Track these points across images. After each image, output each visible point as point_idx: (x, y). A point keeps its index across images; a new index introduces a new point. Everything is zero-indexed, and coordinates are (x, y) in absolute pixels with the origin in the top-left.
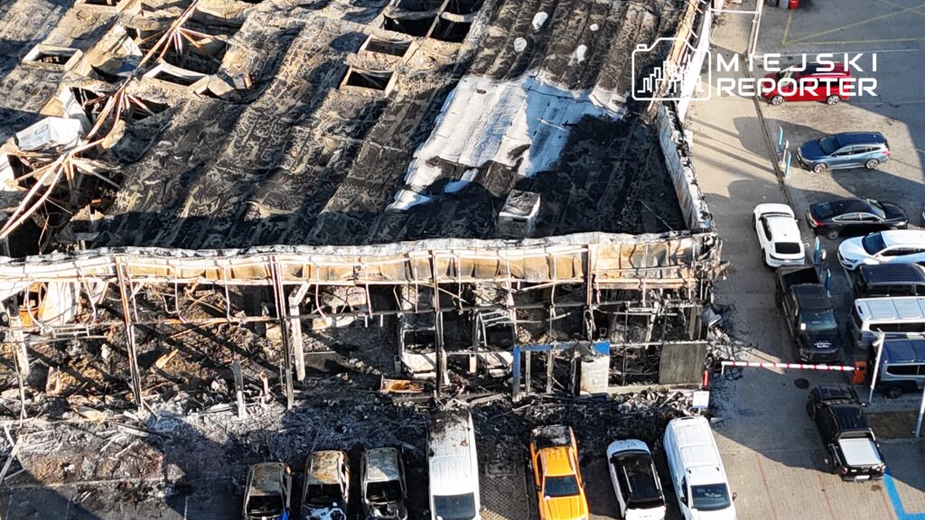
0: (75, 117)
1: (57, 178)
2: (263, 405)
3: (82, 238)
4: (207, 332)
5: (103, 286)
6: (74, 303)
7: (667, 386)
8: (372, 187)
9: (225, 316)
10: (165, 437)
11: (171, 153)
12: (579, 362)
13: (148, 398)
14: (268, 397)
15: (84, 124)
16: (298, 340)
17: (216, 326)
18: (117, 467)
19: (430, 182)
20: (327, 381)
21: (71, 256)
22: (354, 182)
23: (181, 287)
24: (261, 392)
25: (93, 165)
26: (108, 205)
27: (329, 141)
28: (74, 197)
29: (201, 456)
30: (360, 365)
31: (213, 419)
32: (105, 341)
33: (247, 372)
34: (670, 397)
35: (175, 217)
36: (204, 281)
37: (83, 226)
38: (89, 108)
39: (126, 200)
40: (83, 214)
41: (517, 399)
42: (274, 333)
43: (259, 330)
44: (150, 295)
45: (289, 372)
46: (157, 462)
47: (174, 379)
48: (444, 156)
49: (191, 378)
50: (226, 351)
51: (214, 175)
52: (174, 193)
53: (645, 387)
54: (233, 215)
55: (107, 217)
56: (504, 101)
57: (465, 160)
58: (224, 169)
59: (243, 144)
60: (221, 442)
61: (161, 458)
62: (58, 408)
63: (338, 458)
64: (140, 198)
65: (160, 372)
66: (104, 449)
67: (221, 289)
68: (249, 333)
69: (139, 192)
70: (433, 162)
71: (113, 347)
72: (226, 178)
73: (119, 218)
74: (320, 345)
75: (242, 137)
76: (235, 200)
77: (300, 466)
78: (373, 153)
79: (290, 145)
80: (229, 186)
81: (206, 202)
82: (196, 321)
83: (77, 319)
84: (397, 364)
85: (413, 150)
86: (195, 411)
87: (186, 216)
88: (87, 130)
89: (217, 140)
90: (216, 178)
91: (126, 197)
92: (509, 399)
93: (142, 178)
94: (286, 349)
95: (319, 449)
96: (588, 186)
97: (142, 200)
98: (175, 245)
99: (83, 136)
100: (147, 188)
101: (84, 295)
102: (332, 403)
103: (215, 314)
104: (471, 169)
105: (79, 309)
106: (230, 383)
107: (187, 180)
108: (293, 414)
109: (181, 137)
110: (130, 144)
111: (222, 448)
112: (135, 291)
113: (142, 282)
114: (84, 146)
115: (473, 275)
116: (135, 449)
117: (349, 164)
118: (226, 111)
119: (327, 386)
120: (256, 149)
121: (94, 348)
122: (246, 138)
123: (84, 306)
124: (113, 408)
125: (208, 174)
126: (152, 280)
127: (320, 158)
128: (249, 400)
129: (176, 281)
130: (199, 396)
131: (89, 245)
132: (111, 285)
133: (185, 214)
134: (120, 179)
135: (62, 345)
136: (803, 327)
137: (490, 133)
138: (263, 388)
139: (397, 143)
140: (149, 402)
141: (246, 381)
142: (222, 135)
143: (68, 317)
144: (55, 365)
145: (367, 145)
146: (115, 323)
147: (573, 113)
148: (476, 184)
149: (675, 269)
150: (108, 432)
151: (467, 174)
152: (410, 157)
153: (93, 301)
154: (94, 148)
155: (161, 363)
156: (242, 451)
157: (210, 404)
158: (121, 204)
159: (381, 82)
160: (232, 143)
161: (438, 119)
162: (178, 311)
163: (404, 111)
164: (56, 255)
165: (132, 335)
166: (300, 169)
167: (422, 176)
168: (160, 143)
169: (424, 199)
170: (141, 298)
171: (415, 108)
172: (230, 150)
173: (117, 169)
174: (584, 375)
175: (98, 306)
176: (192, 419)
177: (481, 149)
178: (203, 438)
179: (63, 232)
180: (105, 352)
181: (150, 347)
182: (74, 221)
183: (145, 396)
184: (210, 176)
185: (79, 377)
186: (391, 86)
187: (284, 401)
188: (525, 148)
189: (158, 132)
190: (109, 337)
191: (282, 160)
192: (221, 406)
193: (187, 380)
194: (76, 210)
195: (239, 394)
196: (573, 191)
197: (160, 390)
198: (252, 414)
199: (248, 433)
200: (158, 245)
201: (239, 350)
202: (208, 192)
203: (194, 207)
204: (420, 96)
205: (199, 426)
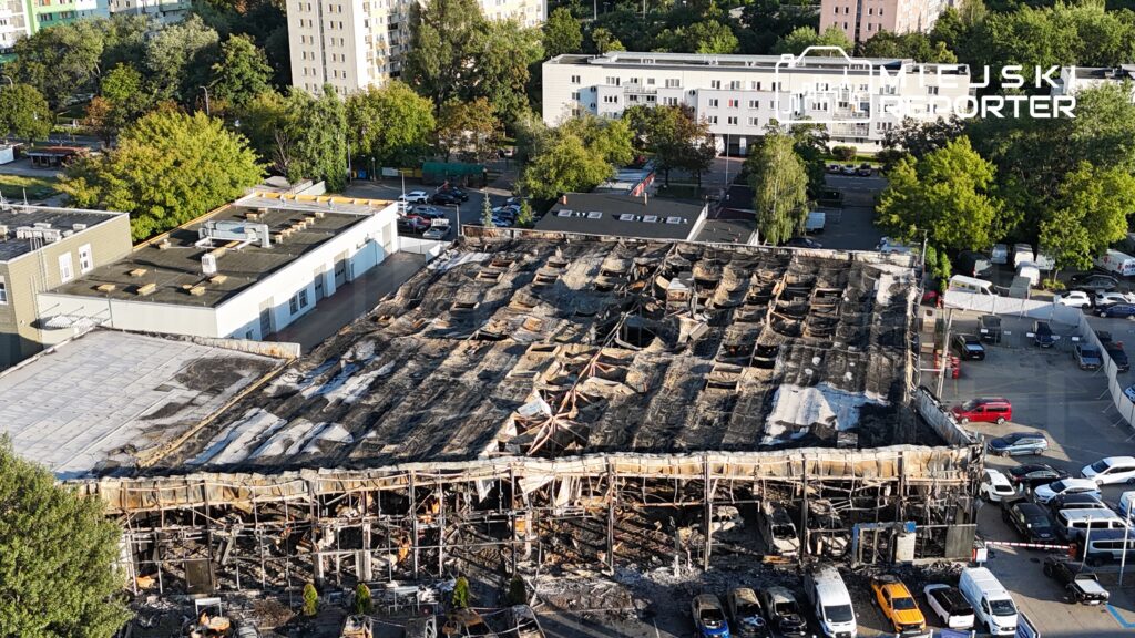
1: (551, 428)
2: (689, 569)
7: (950, 560)
8: (744, 436)
9: (672, 501)
10: (630, 586)
11: (614, 419)
12: (896, 536)
14: (691, 564)
19: (780, 432)
20: (725, 558)
22: (733, 433)
24: (687, 561)
27: (709, 416)
29: (656, 596)
30: (743, 550)
31: (658, 576)
34: (953, 566)
40: (572, 446)
41: (854, 566)
46: (628, 599)
48: (786, 420)
50: (654, 543)
51: (645, 428)
52: (624, 437)
53: (936, 560)
54: (664, 447)
55: (585, 449)
56: (811, 396)
57: (799, 422)
58: (649, 426)
59: (656, 415)
61: (630, 596)
62: (556, 570)
64: (602, 440)
66: (592, 591)
69: (601, 437)
70: (779, 423)
72: (653, 430)
73: (592, 449)
75: (654, 412)
76: (663, 439)
78: (739, 421)
79: (686, 416)
80: (655, 434)
81: (645, 441)
83: (580, 503)
84: (771, 545)
85: (765, 417)
86: (645, 571)
89: (639, 413)
90: (647, 430)
91: (595, 439)
92: (849, 566)
93: (601, 429)
96: (882, 435)
97: (605, 440)
100: (606, 435)
102: (734, 567)
104: (804, 427)
107: (630, 430)
108: (709, 574)
109: (617, 411)
110: (583, 418)
115: (829, 474)
117: (726, 424)
119: (725, 560)
120: (664, 418)
122: (657, 412)
125: (641, 428)
127: (704, 421)
130: (645, 565)
133: (634, 445)
134: (588, 429)
136: (1029, 526)
137: (809, 410)
139: (753, 414)
142: (642, 410)
145: (734, 416)
147: (857, 401)
148: (811, 433)
149: (955, 472)
150: (592, 583)
151: (802, 430)
152: (764, 420)
157: (654, 568)
158: (592, 442)
159: (733, 386)
160: (649, 415)
161: (774, 404)
163: (749, 401)
166: (696, 427)
167: (775, 430)
168: (605, 414)
169: (780, 441)
171: (755, 401)
172: (649, 418)
173: (585, 424)
174: (899, 547)
175: (595, 493)
176: (645, 575)
177: (807, 418)
184: (643, 429)
185: (563, 556)
186: (738, 389)
187: (702, 567)
188: (836, 417)
191: (684, 422)
192: (662, 568)
194: (567, 444)
195: (677, 557)
196: (873, 437)
198: (683, 574)
199: (683, 584)
201: (662, 543)
202: (644, 436)
203: (638, 443)
204: (758, 394)
205: (649, 579)
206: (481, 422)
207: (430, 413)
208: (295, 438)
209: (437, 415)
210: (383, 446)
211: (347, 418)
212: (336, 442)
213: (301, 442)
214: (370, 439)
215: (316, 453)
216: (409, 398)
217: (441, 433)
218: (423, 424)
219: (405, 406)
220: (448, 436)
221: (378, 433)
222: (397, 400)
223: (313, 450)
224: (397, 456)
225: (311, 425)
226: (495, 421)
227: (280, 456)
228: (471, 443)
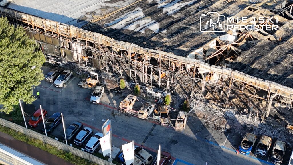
0: (235, 36)
1: (225, 49)
2: (255, 119)
3: (226, 65)
4: (247, 97)
5: (227, 77)
6: (219, 79)
9: (253, 94)
10: (229, 118)
11: (254, 51)
13: (228, 107)
14: (257, 118)
15: (236, 38)
16: (270, 107)
17: (250, 96)
18: (215, 120)
20: (273, 119)
21: (222, 68)
23: (245, 84)
24: (256, 116)
25: (235, 48)
26: (235, 59)
28: (228, 54)
29: (236, 125)
30: (283, 119)
31: (242, 118)
32: (223, 90)
33: (254, 110)
35: (250, 67)
36: (251, 84)
37: (227, 62)
38: (239, 35)
39: (239, 59)
40: (228, 59)
42: (264, 103)
43: (260, 101)
44: (237, 83)
45: (264, 114)
46: (225, 123)
47: (236, 105)
49: (240, 106)
50: (251, 103)
51: (263, 60)
52: (252, 61)
54: (264, 71)
55: (234, 62)
58: (266, 59)
59: (273, 54)
60: (242, 124)
61: (226, 122)
62: (207, 101)
63: (270, 139)
64: (243, 60)
65: (233, 102)
66: (214, 115)
67: (255, 88)
68: (258, 101)
69: (243, 58)
71: (224, 92)
72: (266, 61)
73: (236, 63)
74: (275, 110)
75: (274, 52)
77: (259, 137)
79: (285, 58)
80: (266, 63)
81: (259, 65)
82: (246, 93)
83: (218, 83)
86: (238, 114)
87: (253, 67)
88: (236, 40)
89: (267, 51)
90: (263, 61)
91: (240, 58)
93: (245, 55)
94: (266, 108)
95: (265, 135)
98: (247, 74)
99: (235, 41)
100: (246, 58)
101: (222, 78)
102: (273, 125)
103: (251, 93)
105: (219, 81)
106: (249, 111)
107: (256, 59)
108: (262, 124)
109: (258, 48)
110: (245, 46)
111: (242, 125)
112: (234, 81)
113: (236, 80)
114: (234, 43)
116: (221, 118)
118: (272, 45)
119: (273, 121)
120: (276, 56)
121: (220, 91)
122: (275, 53)
123: (221, 81)
124: (220, 107)
125: (262, 59)
126: (239, 80)
128: (252, 117)
129: (244, 82)
130: (240, 111)
131: (227, 67)
132: (229, 78)
133: (252, 67)
134: (240, 54)
135: (213, 88)
138: (256, 115)
140: (228, 108)
141: (253, 112)
142: (269, 50)
143: (216, 82)
144: (210, 92)
146: (227, 87)
150: (216, 111)
153: (223, 80)
154: (236, 45)
155: (234, 100)
156: (245, 128)
157: (242, 114)
160: (271, 53)
162: (242, 89)
164: (219, 67)
165: (230, 91)
166: (286, 65)
168: (253, 48)
170: (235, 84)
173: (240, 51)
175: (224, 82)
176: (237, 116)
178: (238, 121)
179: (222, 62)
180: (222, 93)
181: (233, 95)
182: (226, 60)
183: (227, 106)
184: (262, 60)
187: (261, 120)
189: (253, 45)
190: (224, 90)
191: (282, 61)
192: (245, 115)
193: (239, 106)
194: (227, 57)
195: (250, 114)
197: (232, 106)
198: (252, 120)
199: (249, 125)
200: (243, 72)
201: (254, 104)
202: (260, 63)
203: (255, 66)
205: (238, 118)
206: (204, 38)
207: (189, 28)
208: (141, 25)
209: (191, 29)
210: (164, 38)
211: (163, 21)
212: (152, 31)
213: (142, 27)
214: (162, 33)
215: (143, 34)
216: (188, 19)
217: (186, 38)
218: (183, 32)
219: (184, 22)
220: (188, 41)
221: (167, 31)
222: (184, 18)
223: (143, 32)
224: (164, 44)
225: (150, 20)
226: (208, 39)
227: (132, 31)
228: (193, 46)
